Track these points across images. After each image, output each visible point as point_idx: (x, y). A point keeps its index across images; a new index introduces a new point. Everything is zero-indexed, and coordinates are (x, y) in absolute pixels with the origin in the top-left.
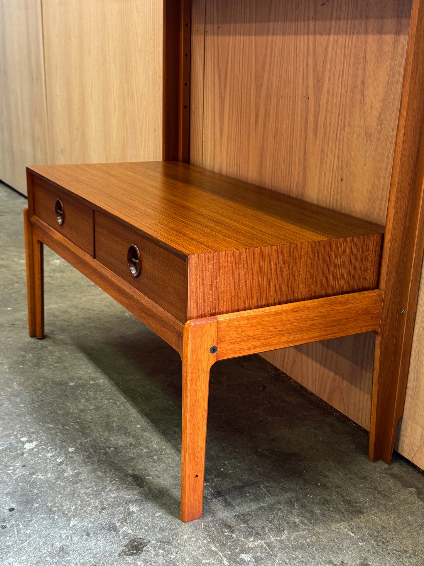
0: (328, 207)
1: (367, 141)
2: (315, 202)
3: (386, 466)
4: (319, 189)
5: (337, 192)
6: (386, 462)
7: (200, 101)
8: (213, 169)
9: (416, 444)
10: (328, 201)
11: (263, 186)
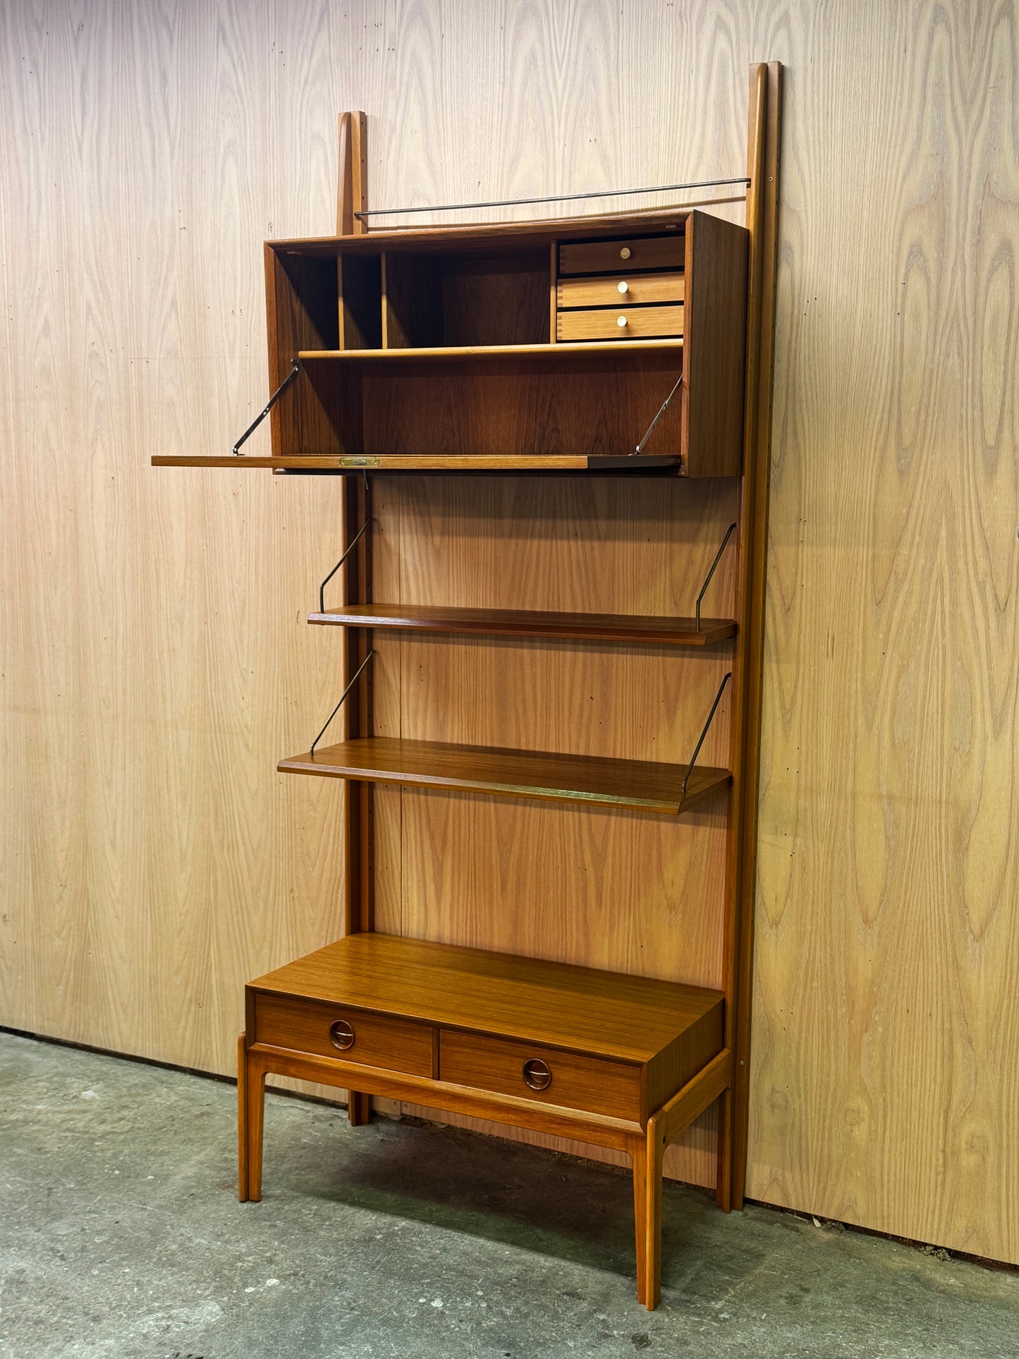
0: (624, 972)
1: (671, 912)
2: (606, 968)
3: (741, 1213)
4: (610, 956)
5: (637, 958)
6: (738, 1210)
7: (394, 861)
8: (425, 934)
9: (765, 1183)
10: (625, 966)
11: (519, 954)
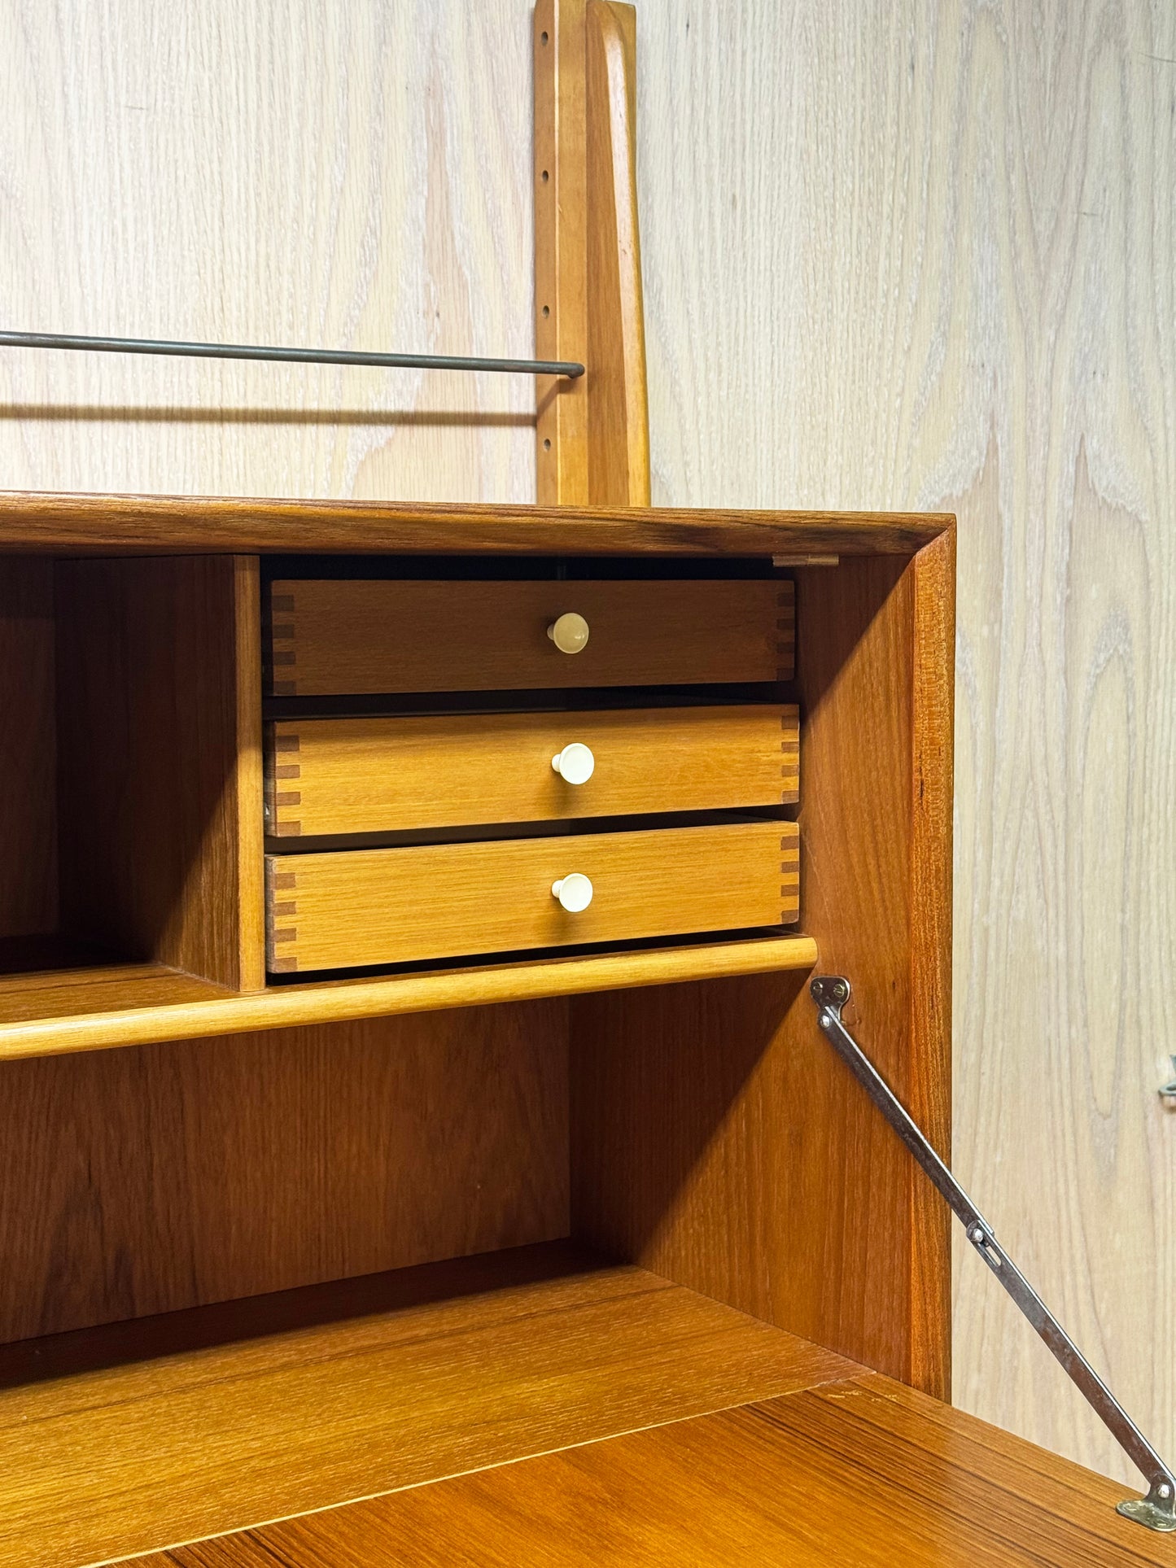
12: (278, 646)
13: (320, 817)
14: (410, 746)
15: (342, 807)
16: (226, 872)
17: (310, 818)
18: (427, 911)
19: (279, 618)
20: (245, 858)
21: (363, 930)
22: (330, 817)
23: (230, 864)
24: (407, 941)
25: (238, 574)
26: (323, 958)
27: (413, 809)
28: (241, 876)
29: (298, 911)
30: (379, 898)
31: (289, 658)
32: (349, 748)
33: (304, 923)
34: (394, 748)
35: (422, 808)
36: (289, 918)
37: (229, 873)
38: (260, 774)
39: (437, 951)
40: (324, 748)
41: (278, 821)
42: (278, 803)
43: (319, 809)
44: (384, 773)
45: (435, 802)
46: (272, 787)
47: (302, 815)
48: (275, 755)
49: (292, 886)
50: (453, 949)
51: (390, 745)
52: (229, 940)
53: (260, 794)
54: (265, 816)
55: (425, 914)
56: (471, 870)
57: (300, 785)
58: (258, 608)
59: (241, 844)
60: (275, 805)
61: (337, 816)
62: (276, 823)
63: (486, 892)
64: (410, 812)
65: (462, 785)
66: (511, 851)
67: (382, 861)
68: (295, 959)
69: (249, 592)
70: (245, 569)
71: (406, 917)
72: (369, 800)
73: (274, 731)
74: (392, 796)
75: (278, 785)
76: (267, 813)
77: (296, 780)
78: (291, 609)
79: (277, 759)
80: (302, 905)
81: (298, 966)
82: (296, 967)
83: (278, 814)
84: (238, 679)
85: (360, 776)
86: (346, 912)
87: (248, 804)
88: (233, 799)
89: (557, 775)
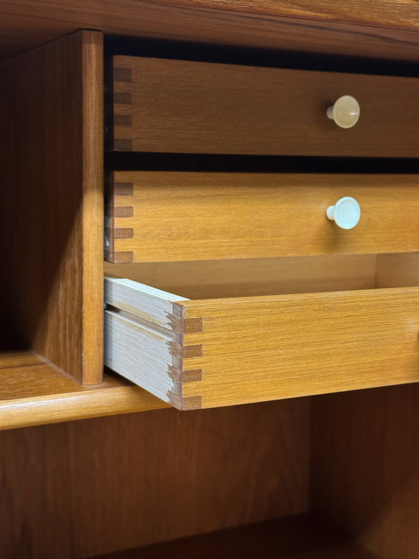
12: (118, 109)
13: (150, 249)
14: (221, 195)
15: (166, 241)
16: (74, 290)
17: (141, 249)
18: (316, 353)
19: (119, 87)
20: (88, 279)
21: (261, 370)
22: (157, 248)
23: (77, 284)
24: (298, 380)
25: (85, 46)
26: (225, 396)
27: (221, 244)
28: (84, 294)
29: (204, 353)
30: (275, 341)
31: (127, 121)
32: (173, 195)
33: (209, 364)
34: (209, 196)
35: (228, 244)
36: (196, 359)
37: (77, 291)
38: (101, 213)
39: (323, 388)
40: (155, 193)
41: (116, 251)
42: (115, 236)
43: (148, 242)
44: (199, 215)
45: (238, 240)
46: (111, 224)
47: (135, 247)
48: (113, 198)
49: (199, 330)
50: (336, 385)
51: (204, 194)
52: (76, 342)
53: (101, 229)
54: (105, 246)
55: (315, 355)
56: (354, 316)
57: (134, 223)
58: (101, 76)
59: (85, 268)
60: (113, 238)
61: (162, 248)
62: (113, 252)
63: (365, 335)
64: (219, 247)
65: (259, 227)
66: (388, 299)
67: (279, 307)
68: (200, 398)
69: (94, 63)
70: (90, 42)
71: (298, 358)
72: (188, 237)
73: (113, 179)
74: (206, 233)
75: (115, 222)
76: (108, 244)
77: (130, 219)
78: (129, 81)
79: (115, 201)
80: (207, 348)
81: (203, 404)
82: (200, 405)
83: (115, 245)
84: (84, 134)
85: (181, 217)
86: (247, 354)
87: (90, 236)
88: (80, 232)
89: (332, 223)
